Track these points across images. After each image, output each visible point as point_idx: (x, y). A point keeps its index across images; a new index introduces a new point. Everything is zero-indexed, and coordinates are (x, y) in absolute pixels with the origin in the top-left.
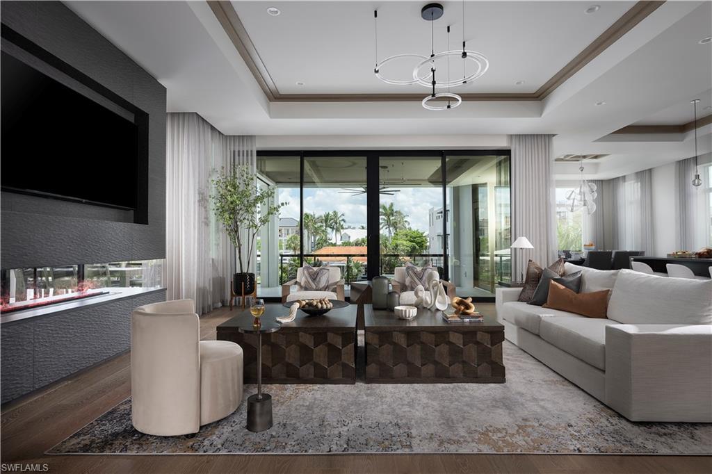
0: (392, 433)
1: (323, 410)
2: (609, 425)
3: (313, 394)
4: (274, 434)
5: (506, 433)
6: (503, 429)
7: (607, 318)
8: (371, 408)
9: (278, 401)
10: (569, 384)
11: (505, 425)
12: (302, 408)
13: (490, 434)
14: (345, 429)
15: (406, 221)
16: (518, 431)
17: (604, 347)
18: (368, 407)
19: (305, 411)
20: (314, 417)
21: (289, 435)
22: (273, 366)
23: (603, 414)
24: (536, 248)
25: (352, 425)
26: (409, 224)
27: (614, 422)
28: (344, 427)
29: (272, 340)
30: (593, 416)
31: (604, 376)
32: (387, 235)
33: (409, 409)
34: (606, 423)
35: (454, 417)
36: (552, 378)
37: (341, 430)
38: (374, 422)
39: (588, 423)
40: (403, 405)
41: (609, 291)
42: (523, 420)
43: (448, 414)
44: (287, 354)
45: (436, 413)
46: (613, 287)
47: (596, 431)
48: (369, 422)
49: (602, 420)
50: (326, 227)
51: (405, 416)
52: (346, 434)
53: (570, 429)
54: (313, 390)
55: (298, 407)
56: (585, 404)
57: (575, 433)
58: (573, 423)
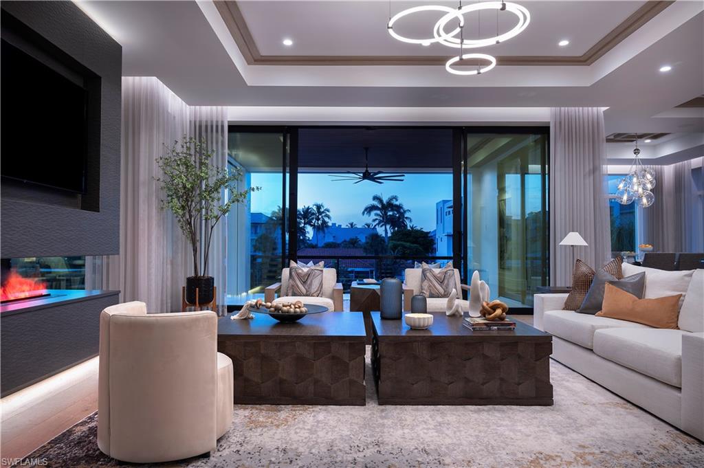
0: (420, 459)
1: (330, 433)
2: (688, 453)
3: (314, 416)
4: (273, 459)
5: (561, 461)
6: (557, 456)
7: (679, 329)
8: (389, 432)
9: (272, 423)
10: (632, 407)
11: (558, 452)
12: (303, 431)
13: (542, 462)
14: (361, 455)
15: (406, 218)
16: (575, 459)
17: (679, 360)
18: (385, 430)
19: (307, 435)
20: (319, 440)
21: (291, 461)
22: (262, 383)
23: (680, 441)
24: (590, 244)
25: (369, 451)
26: (411, 221)
27: (694, 451)
28: (358, 453)
29: (262, 352)
30: (666, 443)
31: (679, 395)
32: (384, 235)
33: (436, 434)
34: (685, 451)
35: (493, 442)
36: (611, 401)
37: (356, 456)
38: (396, 447)
39: (661, 451)
40: (428, 429)
41: (681, 295)
42: (580, 446)
43: (486, 439)
44: (280, 369)
45: (471, 439)
46: (686, 291)
47: (673, 459)
48: (389, 447)
49: (678, 447)
50: (305, 224)
51: (432, 441)
52: (362, 460)
53: (640, 457)
54: (313, 411)
55: (298, 431)
56: (655, 430)
57: (647, 462)
58: (642, 451)
